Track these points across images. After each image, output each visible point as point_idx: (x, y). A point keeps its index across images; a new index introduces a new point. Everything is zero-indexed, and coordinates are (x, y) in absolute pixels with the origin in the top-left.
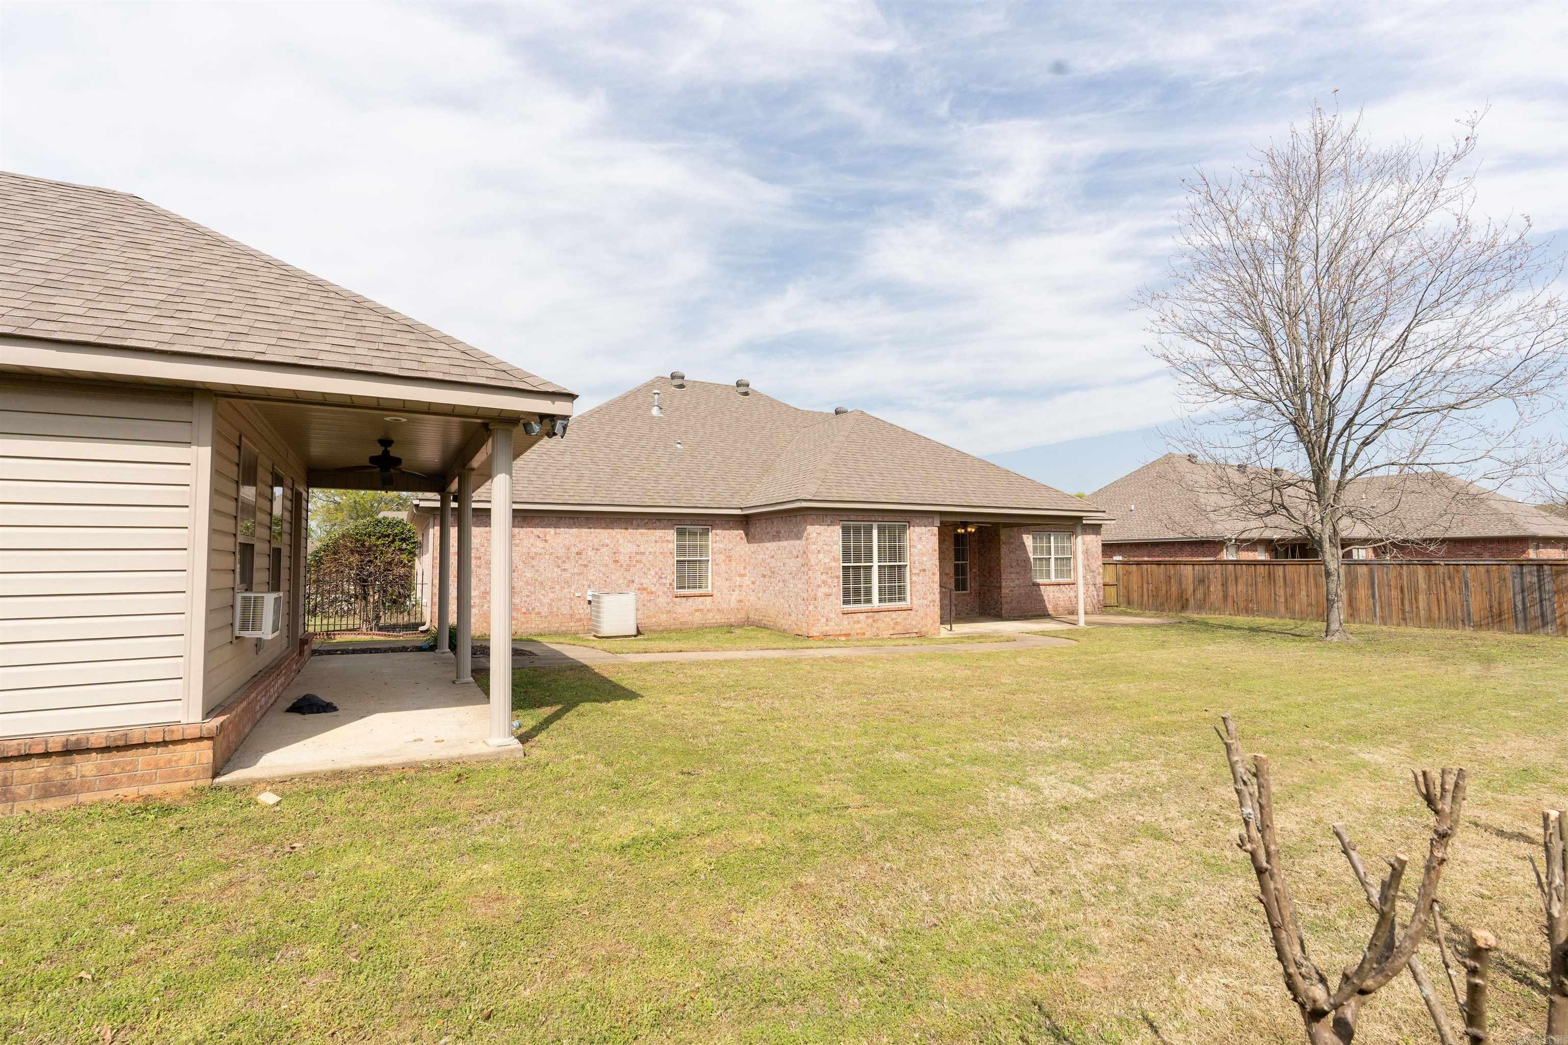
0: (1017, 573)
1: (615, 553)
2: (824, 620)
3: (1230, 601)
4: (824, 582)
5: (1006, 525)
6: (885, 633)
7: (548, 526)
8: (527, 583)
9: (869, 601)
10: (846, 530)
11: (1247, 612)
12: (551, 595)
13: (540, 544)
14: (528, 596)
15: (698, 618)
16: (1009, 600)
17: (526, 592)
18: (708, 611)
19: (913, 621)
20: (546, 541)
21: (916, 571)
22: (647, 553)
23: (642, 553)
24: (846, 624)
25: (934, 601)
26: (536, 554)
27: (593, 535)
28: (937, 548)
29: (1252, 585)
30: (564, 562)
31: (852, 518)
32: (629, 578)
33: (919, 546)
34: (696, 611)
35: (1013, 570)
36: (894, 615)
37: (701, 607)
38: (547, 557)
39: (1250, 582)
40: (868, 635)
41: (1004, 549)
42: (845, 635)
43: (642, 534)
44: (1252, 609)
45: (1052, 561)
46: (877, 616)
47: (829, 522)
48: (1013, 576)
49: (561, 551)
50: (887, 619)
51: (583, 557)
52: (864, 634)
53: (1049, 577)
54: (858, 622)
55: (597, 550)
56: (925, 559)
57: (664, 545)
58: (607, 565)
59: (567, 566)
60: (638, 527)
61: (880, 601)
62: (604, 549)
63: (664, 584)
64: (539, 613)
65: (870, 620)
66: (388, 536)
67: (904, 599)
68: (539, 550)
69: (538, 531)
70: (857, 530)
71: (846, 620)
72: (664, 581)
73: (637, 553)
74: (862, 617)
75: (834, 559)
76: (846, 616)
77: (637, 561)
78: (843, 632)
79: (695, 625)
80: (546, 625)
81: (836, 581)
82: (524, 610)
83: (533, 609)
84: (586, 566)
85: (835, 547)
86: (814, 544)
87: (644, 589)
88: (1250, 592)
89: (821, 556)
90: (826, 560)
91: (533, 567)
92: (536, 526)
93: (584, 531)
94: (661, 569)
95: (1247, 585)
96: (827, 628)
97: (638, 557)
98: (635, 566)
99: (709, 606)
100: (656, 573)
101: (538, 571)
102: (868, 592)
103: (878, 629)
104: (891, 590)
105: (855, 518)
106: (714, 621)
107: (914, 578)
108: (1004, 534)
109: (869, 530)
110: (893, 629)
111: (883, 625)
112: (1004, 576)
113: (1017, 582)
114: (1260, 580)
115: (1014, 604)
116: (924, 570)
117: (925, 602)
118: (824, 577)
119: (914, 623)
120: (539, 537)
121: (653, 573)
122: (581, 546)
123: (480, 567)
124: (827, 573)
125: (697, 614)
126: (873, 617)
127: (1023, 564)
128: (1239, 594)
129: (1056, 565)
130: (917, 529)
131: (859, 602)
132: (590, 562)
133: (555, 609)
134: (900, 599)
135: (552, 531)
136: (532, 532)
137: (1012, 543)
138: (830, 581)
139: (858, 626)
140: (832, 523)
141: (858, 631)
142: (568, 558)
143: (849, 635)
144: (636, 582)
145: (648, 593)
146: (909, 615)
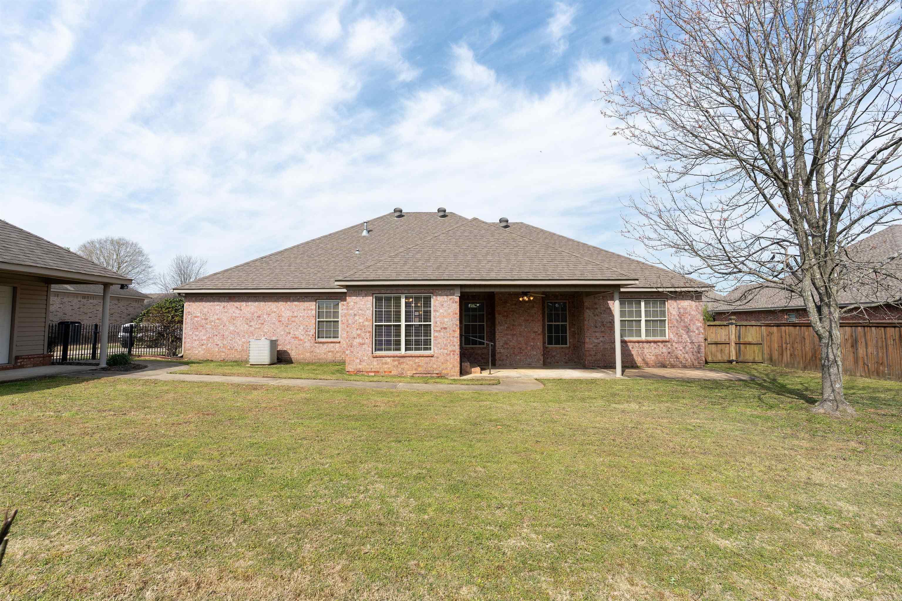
0: (602, 332)
1: (279, 316)
2: (358, 361)
3: (861, 363)
4: (359, 335)
5: (588, 294)
6: (409, 372)
7: (243, 301)
8: (231, 333)
9: (399, 349)
10: (378, 300)
11: (878, 374)
12: (243, 340)
13: (238, 311)
14: (231, 340)
15: (330, 356)
16: (593, 353)
17: (230, 338)
18: (337, 352)
19: (435, 365)
20: (241, 310)
21: (438, 329)
22: (299, 316)
23: (295, 317)
24: (375, 365)
25: (454, 351)
26: (236, 317)
27: (267, 306)
28: (458, 311)
29: (882, 347)
30: (251, 321)
31: (383, 291)
32: (287, 331)
33: (441, 311)
34: (329, 352)
35: (597, 330)
36: (417, 360)
37: (332, 350)
38: (241, 319)
39: (880, 344)
40: (393, 373)
41: (588, 313)
42: (374, 372)
43: (296, 305)
44: (883, 372)
45: (643, 323)
46: (402, 360)
47: (364, 294)
48: (597, 334)
49: (249, 316)
50: (411, 363)
51: (261, 319)
52: (391, 372)
53: (639, 334)
54: (386, 363)
55: (269, 315)
56: (446, 320)
57: (309, 312)
58: (274, 324)
59: (252, 324)
60: (294, 301)
61: (406, 349)
62: (273, 315)
63: (309, 335)
64: (237, 350)
65: (396, 363)
66: (170, 308)
67: (430, 349)
68: (237, 315)
69: (237, 304)
70: (388, 299)
71: (375, 362)
72: (309, 333)
73: (292, 317)
74: (389, 360)
75: (367, 320)
76: (375, 359)
77: (292, 321)
78: (373, 370)
79: (328, 361)
80: (240, 356)
81: (368, 334)
82: (229, 348)
83: (233, 347)
84: (262, 324)
85: (368, 311)
86: (351, 309)
87: (296, 338)
88: (880, 354)
89: (357, 318)
90: (361, 321)
91: (234, 324)
92: (236, 301)
93: (262, 304)
94: (307, 326)
95: (877, 347)
96: (360, 367)
97: (293, 319)
98: (291, 324)
99: (337, 349)
100: (304, 328)
101: (236, 326)
102: (398, 343)
103: (402, 369)
104: (417, 342)
105: (385, 292)
106: (341, 359)
107: (436, 334)
108: (587, 302)
109: (398, 299)
110: (416, 370)
111: (407, 366)
112: (588, 334)
113: (601, 339)
114: (890, 342)
115: (599, 356)
116: (445, 328)
117: (446, 351)
118: (359, 332)
119: (435, 366)
120: (237, 308)
121: (302, 328)
122: (260, 313)
123: (207, 324)
124: (361, 329)
125: (330, 354)
126: (399, 360)
127: (608, 325)
128: (869, 354)
129: (646, 325)
130: (439, 298)
131: (390, 349)
132: (265, 321)
133: (245, 348)
134: (426, 349)
135: (244, 304)
136: (234, 305)
137: (597, 308)
138: (363, 334)
139: (386, 366)
140: (366, 295)
141: (386, 370)
142: (253, 319)
143: (378, 372)
144: (292, 333)
145: (299, 340)
146: (430, 360)
